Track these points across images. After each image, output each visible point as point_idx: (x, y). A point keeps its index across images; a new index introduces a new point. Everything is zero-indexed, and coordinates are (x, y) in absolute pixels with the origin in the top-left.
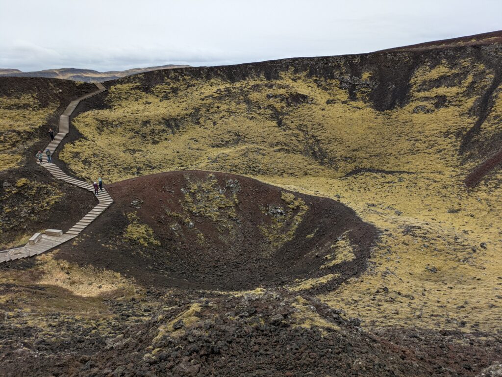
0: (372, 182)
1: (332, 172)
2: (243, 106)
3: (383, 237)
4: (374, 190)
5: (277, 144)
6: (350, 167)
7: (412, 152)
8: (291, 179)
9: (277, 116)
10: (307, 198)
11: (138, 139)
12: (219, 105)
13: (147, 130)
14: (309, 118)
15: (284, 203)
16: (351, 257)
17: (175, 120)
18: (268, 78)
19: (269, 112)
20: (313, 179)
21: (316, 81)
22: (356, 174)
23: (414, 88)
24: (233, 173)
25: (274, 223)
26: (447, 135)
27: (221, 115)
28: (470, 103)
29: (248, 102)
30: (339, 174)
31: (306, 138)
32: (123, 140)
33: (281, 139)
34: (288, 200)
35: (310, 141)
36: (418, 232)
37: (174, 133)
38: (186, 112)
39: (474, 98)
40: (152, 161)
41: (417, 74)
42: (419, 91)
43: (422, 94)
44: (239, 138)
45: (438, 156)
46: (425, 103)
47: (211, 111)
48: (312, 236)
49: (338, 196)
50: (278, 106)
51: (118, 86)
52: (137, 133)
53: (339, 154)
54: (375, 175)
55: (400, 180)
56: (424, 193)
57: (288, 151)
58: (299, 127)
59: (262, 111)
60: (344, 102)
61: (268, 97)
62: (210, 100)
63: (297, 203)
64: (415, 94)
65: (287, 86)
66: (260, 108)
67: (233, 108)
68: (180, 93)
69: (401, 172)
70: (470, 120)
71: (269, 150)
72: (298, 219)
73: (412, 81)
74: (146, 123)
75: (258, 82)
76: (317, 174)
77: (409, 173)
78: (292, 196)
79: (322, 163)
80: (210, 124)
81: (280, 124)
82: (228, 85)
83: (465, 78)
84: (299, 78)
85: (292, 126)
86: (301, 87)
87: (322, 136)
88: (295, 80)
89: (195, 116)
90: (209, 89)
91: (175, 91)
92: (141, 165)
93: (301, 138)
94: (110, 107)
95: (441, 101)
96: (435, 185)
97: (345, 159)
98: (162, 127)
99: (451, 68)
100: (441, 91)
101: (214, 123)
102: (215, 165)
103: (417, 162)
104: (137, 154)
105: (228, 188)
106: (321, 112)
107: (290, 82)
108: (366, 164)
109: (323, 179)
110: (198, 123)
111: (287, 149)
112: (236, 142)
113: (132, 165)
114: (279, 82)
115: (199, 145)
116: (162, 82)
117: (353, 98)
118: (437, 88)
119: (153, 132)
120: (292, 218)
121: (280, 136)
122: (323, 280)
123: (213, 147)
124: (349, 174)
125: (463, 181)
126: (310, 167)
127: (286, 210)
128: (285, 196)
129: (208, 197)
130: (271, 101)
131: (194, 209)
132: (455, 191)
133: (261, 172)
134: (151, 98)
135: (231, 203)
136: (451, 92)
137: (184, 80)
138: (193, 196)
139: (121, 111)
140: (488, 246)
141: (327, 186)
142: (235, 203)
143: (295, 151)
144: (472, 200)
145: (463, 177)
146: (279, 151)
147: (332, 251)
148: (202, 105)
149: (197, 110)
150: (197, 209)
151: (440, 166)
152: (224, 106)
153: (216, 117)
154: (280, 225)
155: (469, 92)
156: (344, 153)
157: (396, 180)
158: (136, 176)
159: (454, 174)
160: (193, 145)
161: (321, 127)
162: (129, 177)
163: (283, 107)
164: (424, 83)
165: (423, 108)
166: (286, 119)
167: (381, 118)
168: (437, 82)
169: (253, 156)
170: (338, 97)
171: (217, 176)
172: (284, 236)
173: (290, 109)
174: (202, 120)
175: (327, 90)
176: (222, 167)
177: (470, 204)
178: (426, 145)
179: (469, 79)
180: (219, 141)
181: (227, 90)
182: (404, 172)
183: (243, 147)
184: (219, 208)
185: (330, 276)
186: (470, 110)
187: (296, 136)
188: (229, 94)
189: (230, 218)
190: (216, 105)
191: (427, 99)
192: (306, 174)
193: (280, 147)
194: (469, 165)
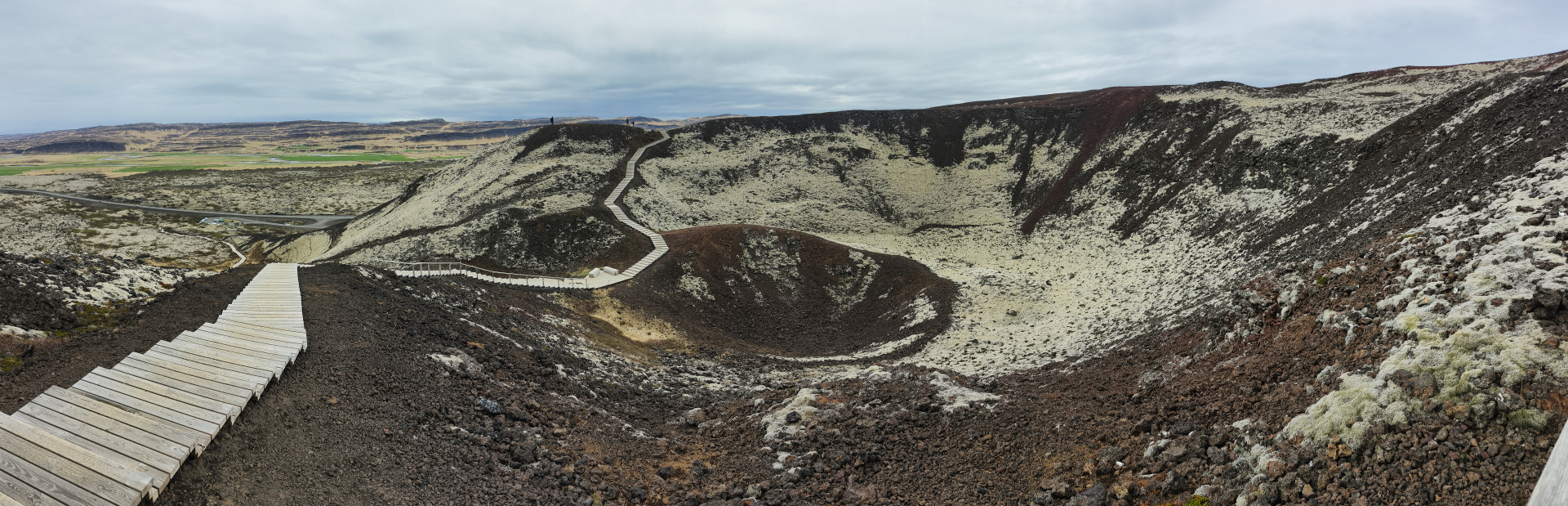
0: (941, 237)
1: (900, 229)
2: (804, 159)
3: (963, 290)
4: (943, 245)
5: (841, 200)
6: (917, 224)
7: (972, 206)
8: (857, 237)
9: (839, 171)
10: (876, 257)
11: (696, 189)
12: (780, 157)
13: (705, 180)
14: (871, 174)
15: (852, 263)
16: (932, 315)
17: (733, 171)
18: (829, 131)
19: (831, 166)
20: (880, 236)
21: (877, 135)
22: (924, 230)
23: (966, 145)
24: (794, 229)
25: (842, 284)
26: (1000, 189)
27: (782, 167)
28: (1013, 160)
29: (809, 155)
30: (907, 231)
31: (871, 195)
32: (680, 189)
33: (845, 195)
34: (856, 259)
35: (875, 198)
36: (994, 281)
37: (732, 185)
38: (745, 163)
39: (1016, 155)
40: (708, 212)
41: (967, 132)
42: (971, 148)
43: (975, 151)
44: (799, 194)
45: (995, 208)
46: (977, 160)
47: (771, 163)
48: (885, 296)
49: (908, 253)
50: (840, 160)
51: (682, 135)
52: (696, 182)
53: (905, 211)
54: (942, 230)
55: (967, 233)
56: (989, 244)
57: (852, 208)
58: (863, 183)
59: (824, 165)
60: (906, 158)
61: (831, 150)
62: (770, 152)
63: (866, 262)
64: (968, 151)
65: (848, 140)
66: (821, 162)
67: (794, 161)
68: (740, 144)
69: (966, 226)
70: (1016, 175)
71: (831, 206)
72: (869, 279)
73: (964, 138)
74: (705, 173)
75: (818, 134)
76: (884, 232)
77: (974, 226)
78: (861, 255)
79: (889, 220)
80: (769, 177)
81: (843, 179)
82: (789, 137)
83: (1006, 137)
84: (860, 132)
85: (856, 181)
86: (863, 141)
87: (886, 192)
88: (856, 134)
89: (754, 169)
90: (770, 140)
91: (735, 141)
92: (697, 216)
93: (865, 194)
94: (672, 156)
95: (991, 159)
96: (998, 235)
97: (912, 215)
98: (720, 178)
99: (994, 128)
100: (990, 148)
101: (774, 176)
102: (774, 220)
103: (979, 216)
104: (694, 205)
105: (790, 246)
106: (884, 167)
107: (851, 136)
108: (933, 220)
109: (891, 237)
110: (758, 176)
111: (851, 206)
112: (797, 197)
113: (688, 215)
114: (840, 135)
115: (757, 199)
116: (722, 131)
117: (914, 153)
118: (986, 145)
119: (711, 182)
120: (861, 279)
121: (842, 191)
122: (907, 341)
123: (772, 201)
124: (916, 231)
125: (1020, 230)
126: (876, 224)
127: (855, 269)
128: (852, 255)
129: (768, 254)
130: (833, 155)
131: (753, 266)
132: (1015, 239)
133: (823, 229)
134: (711, 148)
135: (793, 262)
136: (997, 149)
137: (745, 130)
138: (752, 251)
139: (682, 159)
140: (1052, 283)
141: (896, 243)
142: (797, 261)
143: (859, 208)
144: (1031, 245)
145: (1019, 226)
146: (843, 207)
147: (911, 310)
148: (762, 157)
149: (757, 162)
150: (757, 266)
151: (999, 218)
152: (784, 159)
153: (776, 170)
154: (848, 286)
155: (1011, 149)
156: (910, 210)
157: (963, 234)
158: (691, 226)
159: (1011, 224)
160: (752, 199)
161: (885, 182)
162: (685, 226)
163: (845, 162)
164: (974, 140)
165: (976, 164)
166: (849, 175)
167: (941, 174)
168: (985, 141)
169: (815, 212)
170: (900, 152)
171: (778, 232)
172: (854, 297)
173: (853, 164)
174: (761, 173)
175: (888, 144)
176: (782, 223)
177: (1030, 248)
178: (984, 199)
179: (1010, 138)
180: (778, 196)
181: (787, 141)
182: (969, 226)
183: (805, 203)
184: (780, 267)
185: (913, 337)
186: (1015, 166)
187: (860, 192)
188: (789, 146)
189: (792, 278)
190: (776, 157)
191: (979, 155)
192: (872, 231)
193: (844, 203)
194: (1023, 215)
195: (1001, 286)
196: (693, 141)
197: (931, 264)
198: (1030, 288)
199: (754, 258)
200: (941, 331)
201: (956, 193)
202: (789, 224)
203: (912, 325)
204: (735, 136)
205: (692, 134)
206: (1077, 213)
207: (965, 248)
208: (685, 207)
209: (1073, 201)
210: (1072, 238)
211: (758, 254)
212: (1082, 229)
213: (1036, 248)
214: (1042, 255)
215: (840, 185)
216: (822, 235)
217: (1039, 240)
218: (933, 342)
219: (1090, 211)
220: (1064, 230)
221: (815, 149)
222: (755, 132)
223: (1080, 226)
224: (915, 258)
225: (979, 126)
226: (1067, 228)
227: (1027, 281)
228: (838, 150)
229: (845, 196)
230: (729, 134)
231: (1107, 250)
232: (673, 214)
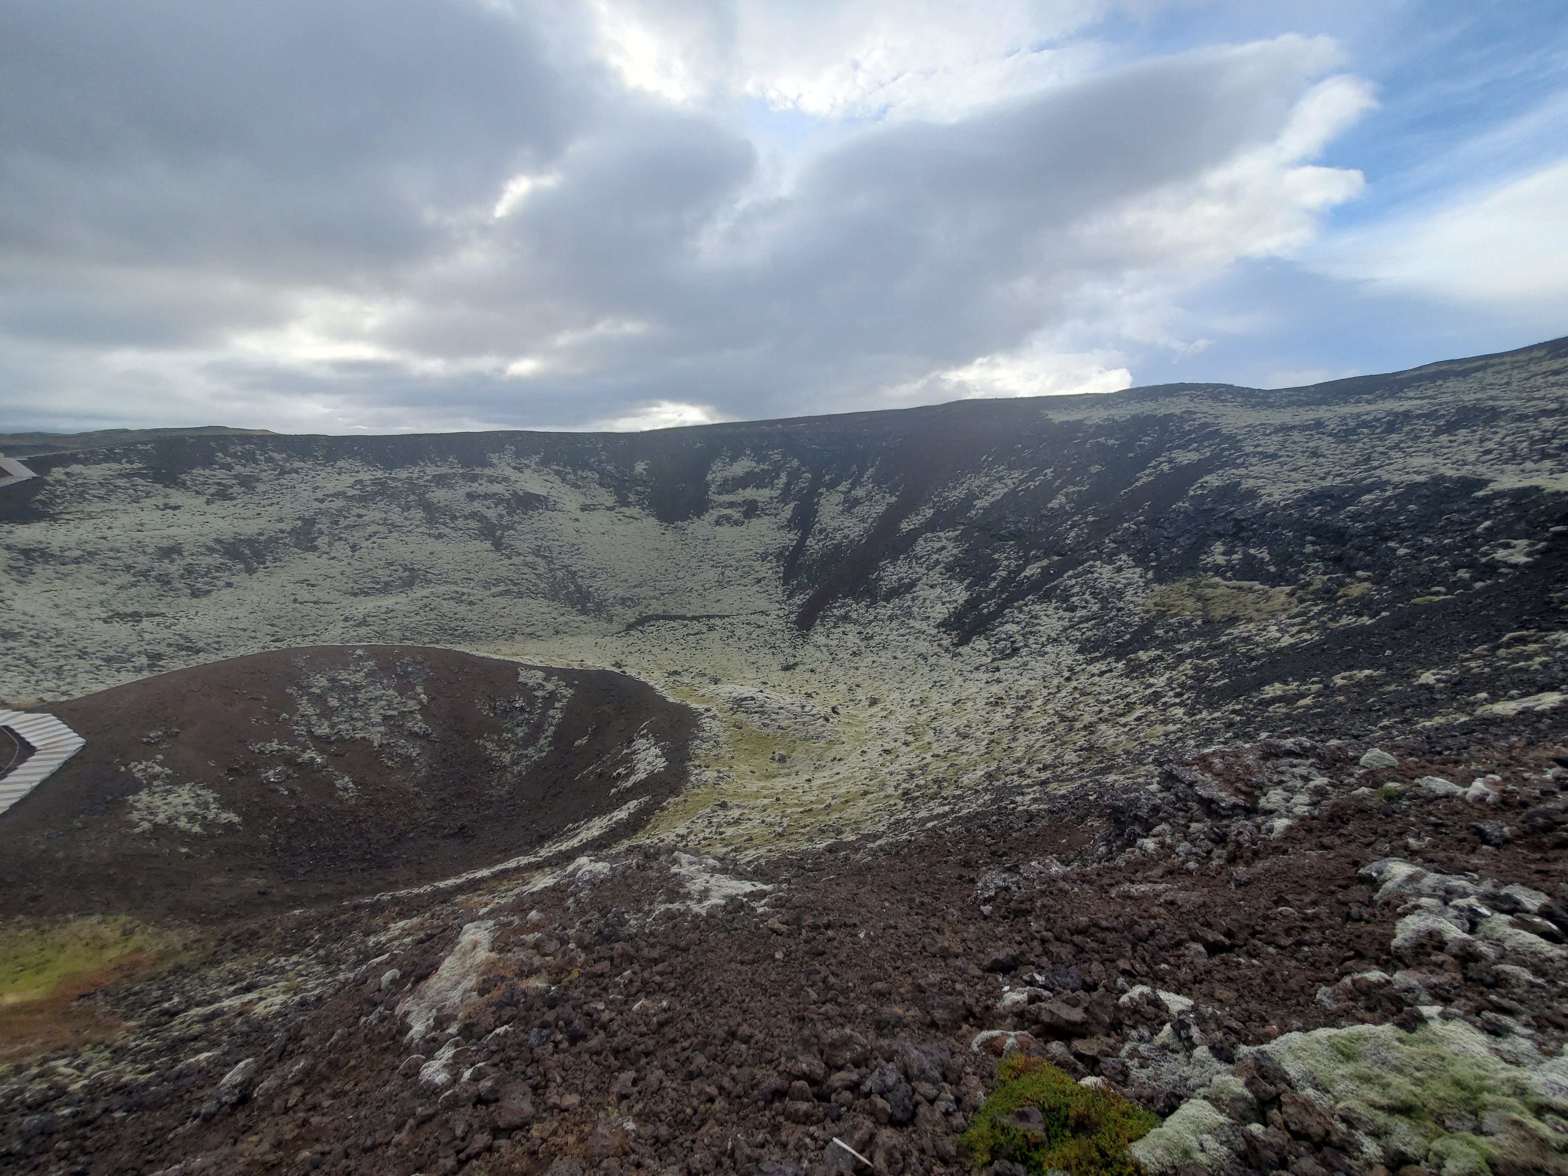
0: (669, 636)
1: (603, 625)
2: (418, 514)
3: (706, 722)
4: (674, 648)
5: (498, 582)
6: (631, 615)
7: (720, 584)
8: (530, 645)
9: (490, 532)
10: (567, 675)
11: (148, 590)
12: (363, 512)
13: (173, 568)
14: (551, 536)
15: (526, 690)
16: (661, 764)
17: (250, 542)
18: (466, 462)
19: (473, 524)
20: (571, 640)
21: (557, 472)
22: (642, 625)
23: (713, 488)
24: (409, 643)
25: (508, 730)
26: (764, 557)
27: (370, 530)
28: (788, 511)
29: (429, 507)
30: (615, 627)
31: (551, 570)
33: (503, 572)
34: (531, 683)
35: (559, 574)
36: (752, 706)
37: (250, 571)
38: (280, 526)
39: (792, 505)
40: (193, 635)
41: (714, 468)
42: (720, 494)
43: (726, 498)
44: (413, 578)
45: (756, 588)
46: (729, 511)
47: (343, 523)
48: (585, 741)
49: (618, 665)
50: (492, 514)
52: (145, 574)
53: (611, 594)
54: (672, 624)
55: (711, 629)
56: (746, 645)
57: (518, 595)
58: (536, 552)
59: (460, 522)
60: (609, 509)
61: (472, 497)
62: (340, 503)
63: (550, 686)
64: (715, 497)
65: (506, 479)
66: (454, 518)
67: (395, 518)
68: (262, 488)
69: (709, 617)
70: (791, 536)
71: (478, 593)
72: (556, 714)
73: (709, 477)
74: (171, 551)
75: (444, 470)
76: (576, 632)
77: (722, 617)
78: (539, 674)
79: (584, 611)
80: (341, 549)
81: (498, 545)
82: (379, 474)
83: (777, 477)
84: (527, 466)
85: (522, 547)
86: (533, 482)
87: (577, 565)
88: (519, 469)
89: (304, 537)
90: (336, 480)
91: (248, 483)
92: (162, 648)
93: (541, 570)
94: (53, 518)
95: (751, 510)
96: (759, 631)
97: (623, 601)
98: (216, 559)
99: (758, 463)
100: (749, 493)
101: (354, 548)
102: (363, 631)
103: (730, 600)
104: (146, 624)
105: (403, 675)
106: (572, 524)
107: (509, 472)
108: (656, 607)
109: (589, 640)
111: (516, 590)
112: (408, 584)
113: (133, 649)
114: (488, 471)
115: (318, 594)
116: (209, 462)
117: (624, 502)
118: (744, 489)
119: (190, 571)
120: (543, 715)
121: (501, 567)
122: (621, 814)
123: (355, 595)
124: (630, 627)
125: (795, 623)
126: (562, 619)
127: (531, 701)
128: (524, 677)
129: (355, 700)
130: (477, 506)
131: (323, 729)
132: (787, 637)
133: (467, 636)
134: (177, 497)
135: (412, 705)
136: (762, 495)
137: (269, 460)
138: (319, 700)
139: (89, 524)
140: (840, 710)
141: (596, 650)
142: (420, 702)
143: (533, 593)
144: (809, 649)
145: (793, 617)
146: (501, 594)
147: (628, 760)
148: (321, 512)
149: (309, 522)
150: (332, 726)
151: (762, 603)
152: (373, 514)
153: (356, 536)
154: (520, 732)
155: (784, 497)
156: (620, 593)
157: (705, 629)
158: (146, 674)
159: (781, 613)
160: (303, 594)
161: (576, 550)
162: (127, 678)
163: (501, 516)
164: (726, 481)
165: (728, 518)
166: (509, 536)
167: (669, 536)
168: (743, 482)
169: (448, 607)
170: (600, 500)
171: (373, 652)
172: (531, 751)
173: (517, 518)
174: (322, 542)
175: (579, 487)
176: (381, 635)
177: (808, 654)
178: (739, 573)
179: (783, 478)
180: (367, 583)
181: (375, 482)
182: (713, 617)
183: (425, 592)
184: (386, 718)
185: (633, 804)
186: (789, 521)
187: (533, 566)
188: (382, 490)
189: (413, 735)
190: (355, 511)
191: (731, 505)
192: (557, 632)
193: (502, 588)
194: (799, 599)
195: (763, 713)
196: (121, 482)
197: (657, 681)
198: (807, 719)
199: (327, 713)
200: (674, 791)
201: (694, 563)
202: (398, 634)
203: (629, 784)
204: (246, 471)
205: (116, 466)
206: (887, 598)
207: (707, 652)
208: (121, 632)
209: (882, 579)
210: (877, 639)
211: (333, 702)
212: (894, 624)
213: (818, 654)
214: (826, 664)
215: (492, 555)
216: (463, 648)
217: (822, 640)
218: (663, 809)
219: (909, 596)
220: (865, 626)
221: (439, 495)
222: (297, 464)
223: (891, 618)
224: (632, 672)
225: (734, 459)
226: (870, 622)
227: (803, 707)
228: (486, 497)
229: (505, 574)
230: (229, 467)
231: (932, 660)
232: (83, 654)
